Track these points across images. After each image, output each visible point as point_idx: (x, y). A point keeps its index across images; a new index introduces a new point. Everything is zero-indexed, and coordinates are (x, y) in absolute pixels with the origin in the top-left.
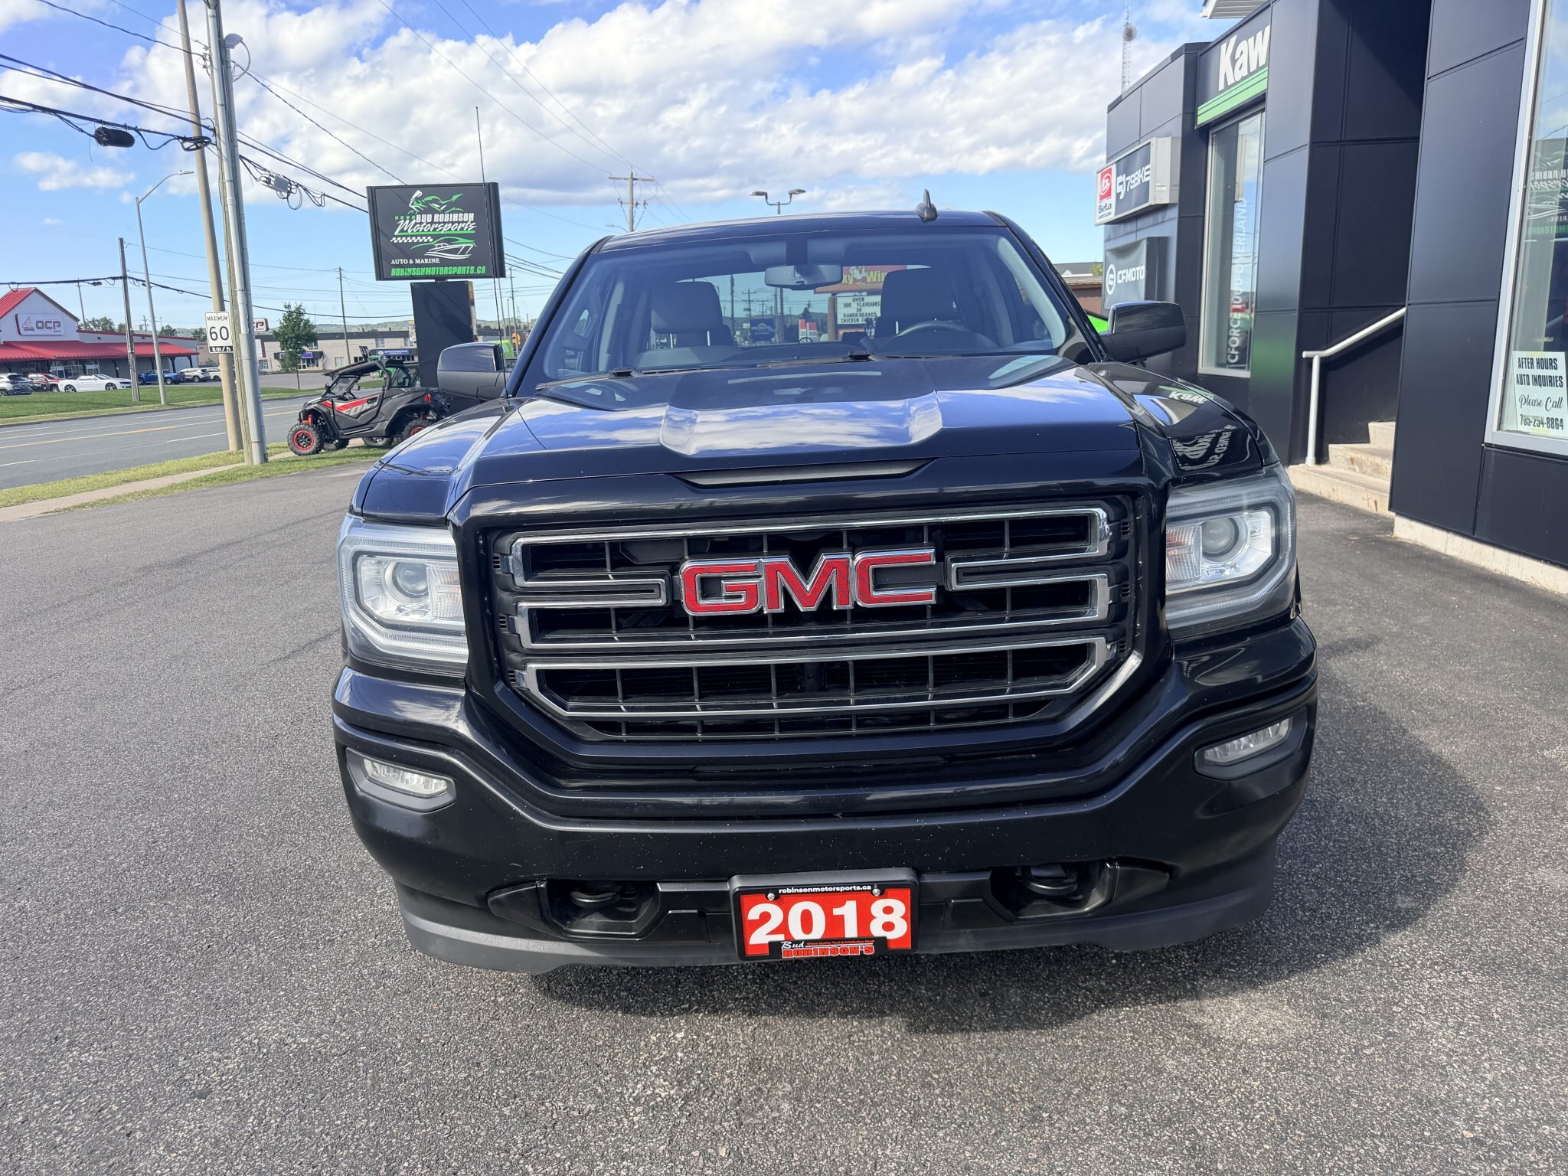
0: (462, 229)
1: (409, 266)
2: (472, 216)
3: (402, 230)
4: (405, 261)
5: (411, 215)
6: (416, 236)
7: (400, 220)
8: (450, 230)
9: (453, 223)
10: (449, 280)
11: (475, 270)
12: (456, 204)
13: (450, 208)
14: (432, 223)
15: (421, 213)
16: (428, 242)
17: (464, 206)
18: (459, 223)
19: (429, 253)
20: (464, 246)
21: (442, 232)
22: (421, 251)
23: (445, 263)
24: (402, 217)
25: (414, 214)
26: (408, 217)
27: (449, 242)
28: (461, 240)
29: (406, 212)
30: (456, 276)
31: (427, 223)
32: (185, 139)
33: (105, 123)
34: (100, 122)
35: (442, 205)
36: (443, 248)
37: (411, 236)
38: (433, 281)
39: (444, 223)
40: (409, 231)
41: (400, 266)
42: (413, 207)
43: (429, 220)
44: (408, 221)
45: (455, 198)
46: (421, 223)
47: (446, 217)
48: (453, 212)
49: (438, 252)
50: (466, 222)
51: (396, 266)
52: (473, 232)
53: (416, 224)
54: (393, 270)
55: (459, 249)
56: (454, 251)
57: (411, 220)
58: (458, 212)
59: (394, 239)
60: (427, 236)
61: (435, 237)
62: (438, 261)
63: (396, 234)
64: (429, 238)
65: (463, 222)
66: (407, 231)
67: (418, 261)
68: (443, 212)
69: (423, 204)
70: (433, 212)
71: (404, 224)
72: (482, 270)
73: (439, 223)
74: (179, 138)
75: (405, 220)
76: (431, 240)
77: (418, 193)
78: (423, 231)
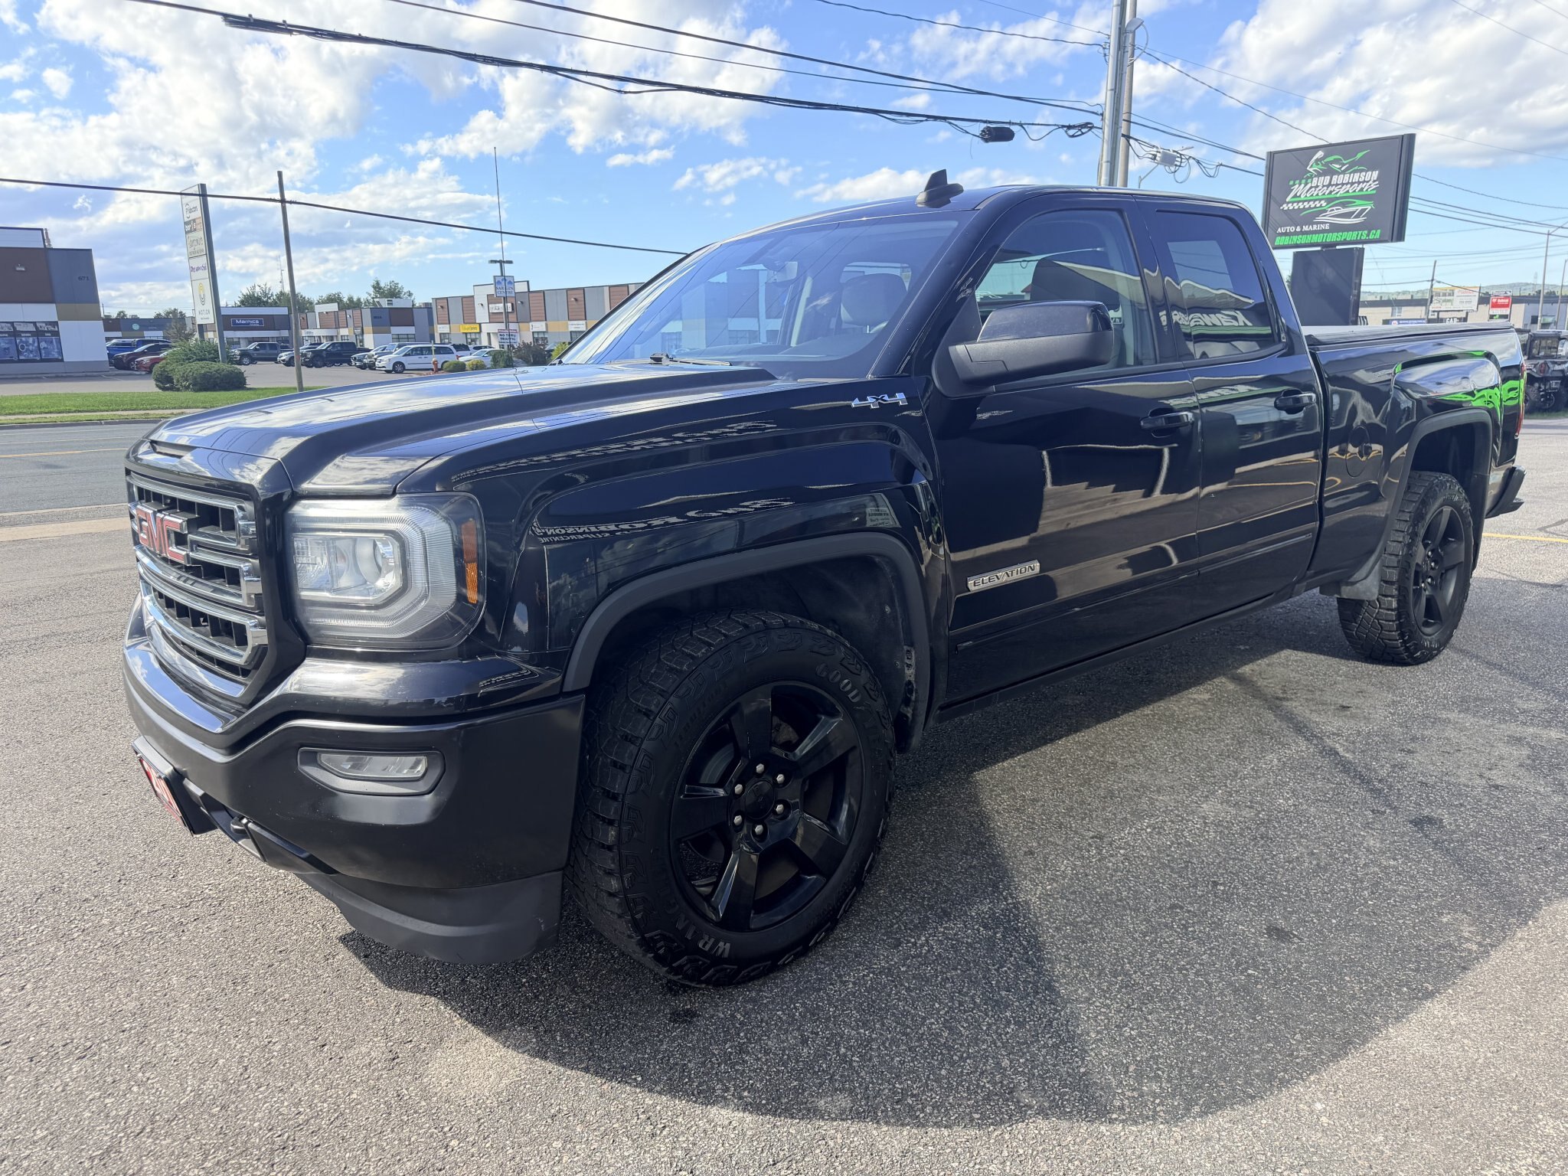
0: (1362, 190)
1: (1296, 233)
2: (1375, 174)
3: (1295, 196)
4: (1292, 229)
5: (1308, 178)
6: (1309, 201)
7: (1294, 185)
8: (1348, 192)
9: (1352, 184)
10: (1338, 247)
11: (1368, 235)
12: (1360, 162)
13: (1353, 168)
14: (1330, 184)
15: (1319, 175)
16: (1321, 206)
17: (1368, 164)
18: (1359, 183)
19: (1320, 219)
20: (1360, 208)
21: (1338, 195)
22: (1311, 217)
23: (1335, 228)
24: (1297, 182)
25: (1311, 177)
26: (1303, 181)
27: (1344, 205)
28: (1358, 202)
29: (1302, 175)
30: (1345, 243)
31: (1324, 186)
32: (1069, 127)
33: (990, 122)
34: (985, 122)
35: (1343, 165)
36: (1336, 212)
37: (1304, 201)
38: (1319, 248)
39: (1343, 184)
40: (1302, 197)
41: (1286, 234)
42: (1311, 170)
43: (1327, 183)
44: (1303, 185)
45: (1360, 155)
46: (1317, 186)
47: (1346, 178)
48: (1355, 172)
49: (1332, 216)
50: (1368, 182)
51: (1281, 234)
52: (1374, 192)
53: (1311, 187)
54: (1278, 239)
55: (1354, 212)
56: (1348, 215)
57: (1306, 184)
58: (1361, 171)
59: (1284, 206)
60: (1320, 200)
61: (1329, 201)
62: (1327, 227)
63: (1287, 200)
64: (1322, 202)
65: (1364, 181)
66: (1300, 196)
67: (1305, 228)
68: (1344, 172)
69: (1323, 165)
70: (1332, 172)
71: (1298, 189)
72: (1376, 234)
73: (1337, 185)
74: (1063, 126)
75: (1300, 184)
76: (1324, 204)
77: (1320, 154)
78: (1317, 195)
